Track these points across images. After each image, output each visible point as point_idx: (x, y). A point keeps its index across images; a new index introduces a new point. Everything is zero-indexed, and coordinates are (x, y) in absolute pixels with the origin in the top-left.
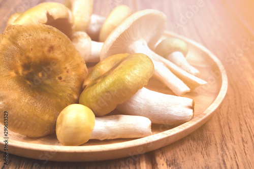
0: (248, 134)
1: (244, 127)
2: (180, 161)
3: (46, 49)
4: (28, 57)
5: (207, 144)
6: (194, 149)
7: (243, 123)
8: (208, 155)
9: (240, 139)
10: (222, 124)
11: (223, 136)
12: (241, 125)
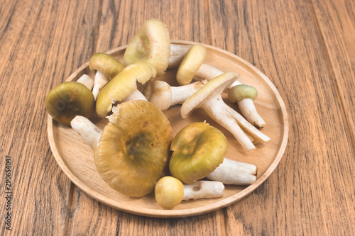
0: (299, 187)
1: (297, 179)
2: (244, 214)
3: (142, 125)
4: (129, 136)
5: (266, 197)
6: (256, 202)
7: (296, 174)
8: (266, 208)
9: (292, 191)
10: (280, 175)
11: (279, 188)
12: (294, 176)
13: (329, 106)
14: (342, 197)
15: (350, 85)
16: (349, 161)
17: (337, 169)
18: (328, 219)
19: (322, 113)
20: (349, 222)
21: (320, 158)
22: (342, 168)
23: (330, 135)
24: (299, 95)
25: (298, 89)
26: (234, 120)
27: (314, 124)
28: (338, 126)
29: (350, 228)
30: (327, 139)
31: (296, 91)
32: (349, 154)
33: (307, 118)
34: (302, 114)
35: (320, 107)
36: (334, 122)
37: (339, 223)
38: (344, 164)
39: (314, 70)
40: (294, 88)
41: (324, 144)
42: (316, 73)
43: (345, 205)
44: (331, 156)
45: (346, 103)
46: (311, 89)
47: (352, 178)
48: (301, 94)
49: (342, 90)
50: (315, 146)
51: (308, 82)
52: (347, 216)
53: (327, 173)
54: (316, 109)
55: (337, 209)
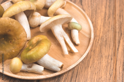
13: (109, 17)
14: (102, 56)
15: (121, 11)
16: (110, 41)
17: (104, 44)
18: (92, 65)
19: (105, 20)
20: (101, 68)
21: (98, 38)
22: (106, 44)
23: (105, 29)
24: (97, 11)
25: (98, 9)
26: (63, 38)
27: (100, 24)
28: (110, 26)
29: (101, 71)
30: (104, 31)
31: (96, 9)
32: (111, 39)
33: (97, 21)
34: (96, 19)
35: (105, 17)
36: (109, 24)
37: (96, 68)
38: (108, 42)
39: (107, 2)
40: (96, 8)
41: (102, 33)
42: (108, 4)
43: (102, 60)
44: (103, 38)
45: (117, 18)
46: (104, 9)
47: (109, 49)
48: (99, 11)
49: (117, 12)
50: (97, 33)
51: (103, 7)
52: (101, 65)
53: (99, 45)
54: (103, 18)
55: (98, 61)
